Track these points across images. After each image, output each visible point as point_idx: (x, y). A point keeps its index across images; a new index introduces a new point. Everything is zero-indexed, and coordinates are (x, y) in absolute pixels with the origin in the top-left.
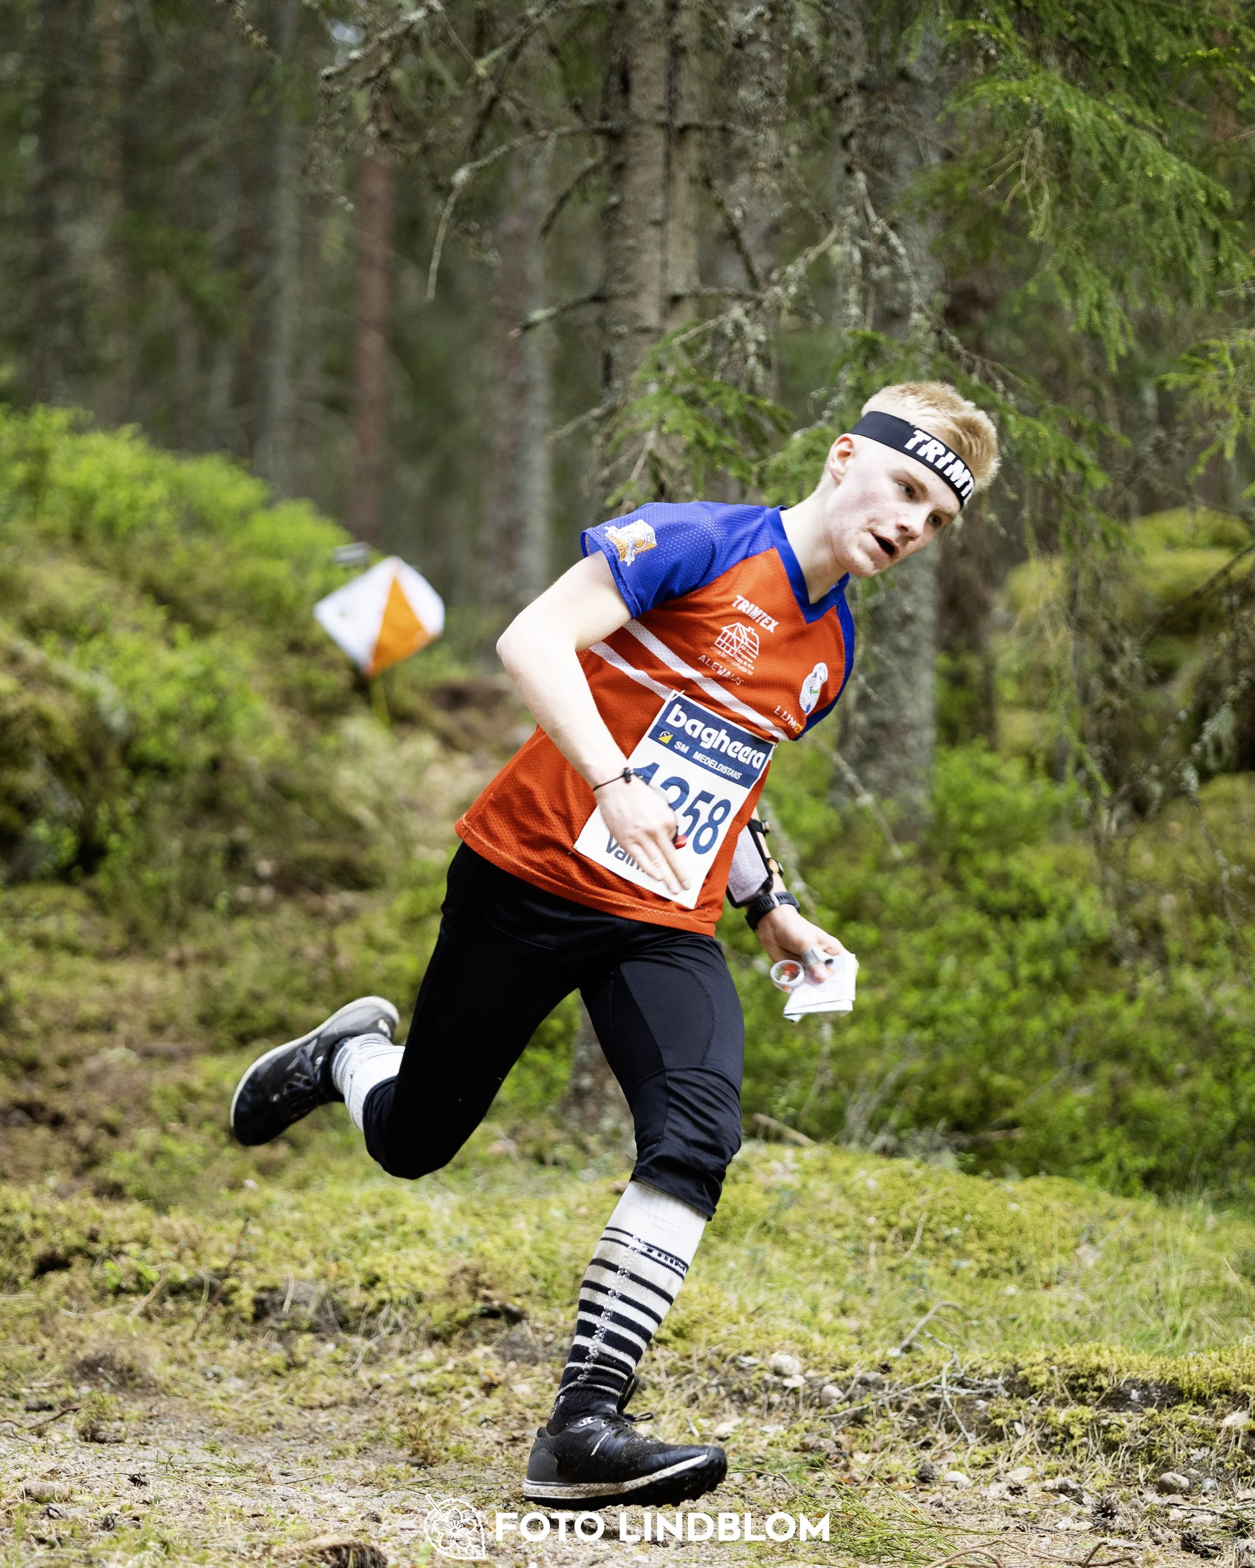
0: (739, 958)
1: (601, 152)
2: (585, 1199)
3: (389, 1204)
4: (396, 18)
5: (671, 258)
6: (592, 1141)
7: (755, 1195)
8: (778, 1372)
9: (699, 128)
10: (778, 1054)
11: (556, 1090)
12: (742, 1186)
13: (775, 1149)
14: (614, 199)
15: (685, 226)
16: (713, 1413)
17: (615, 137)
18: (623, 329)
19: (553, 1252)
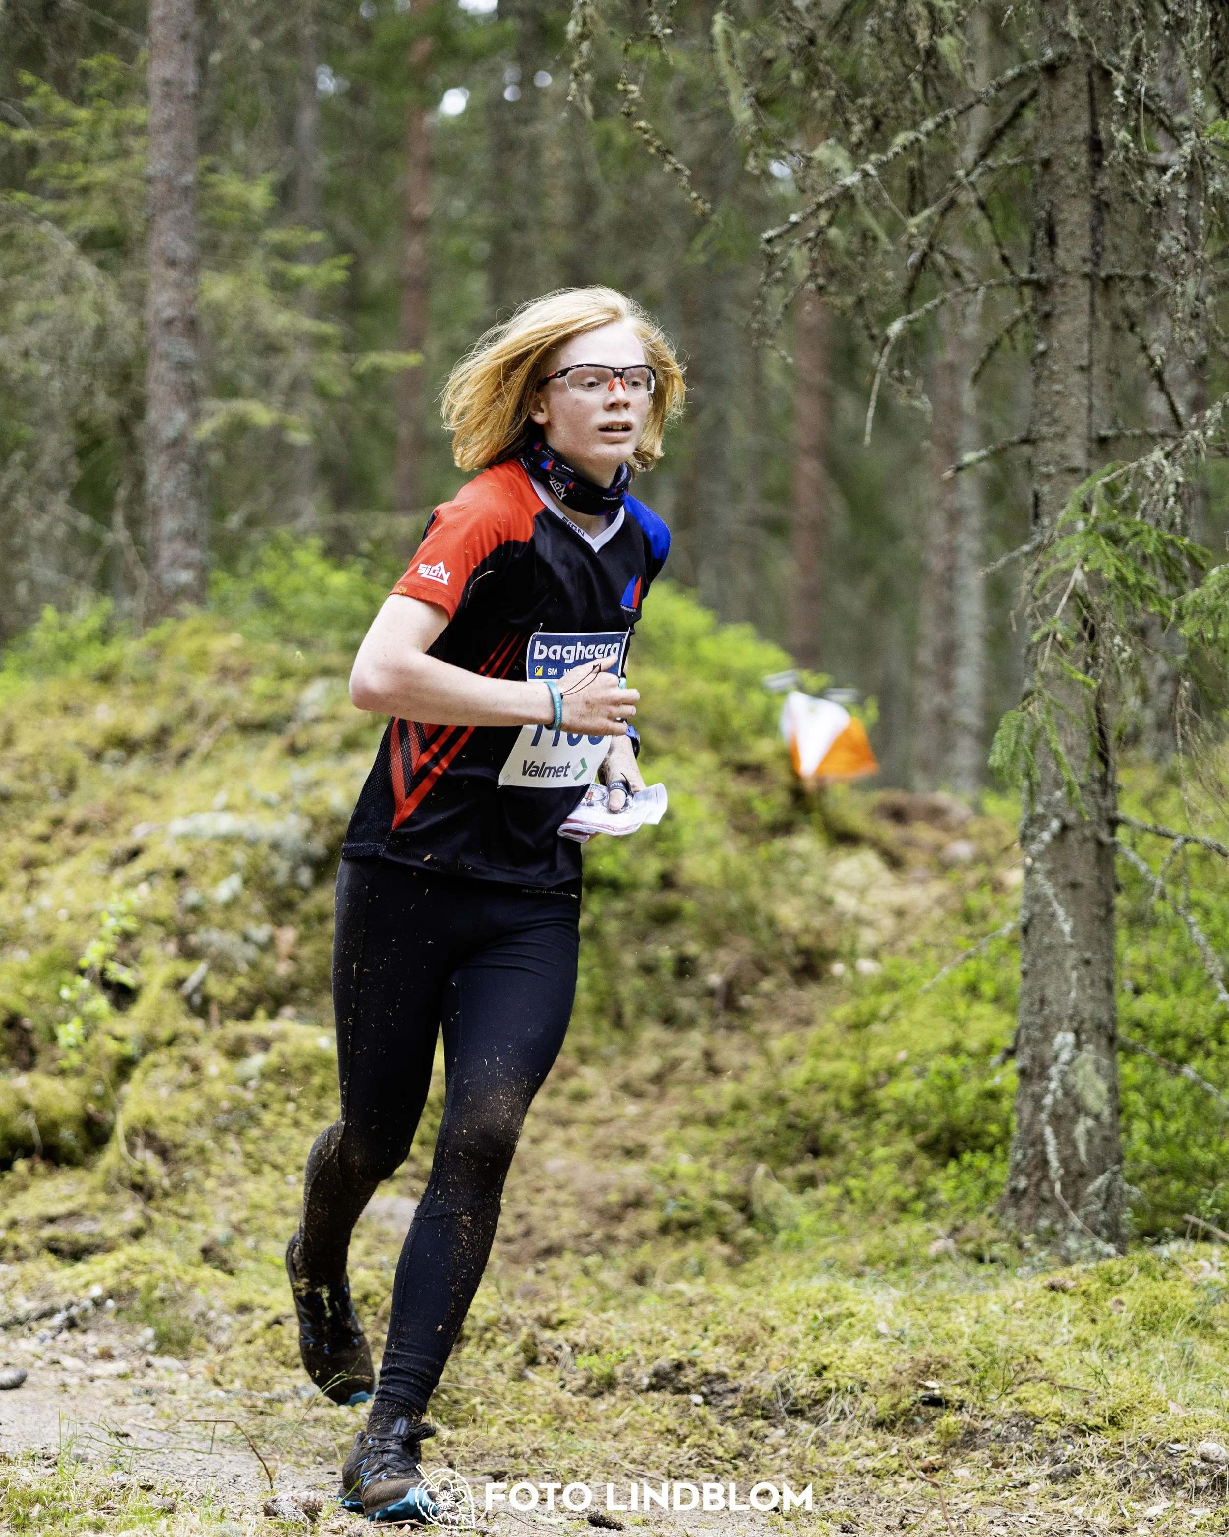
0: (1168, 1067)
1: (1029, 303)
2: (1021, 1295)
3: (836, 1299)
4: (834, 183)
5: (1096, 401)
6: (1028, 1240)
7: (1184, 1292)
8: (1204, 1459)
9: (1122, 278)
10: (1208, 1157)
11: (993, 1193)
12: (1171, 1282)
13: (1204, 1247)
14: (1041, 347)
15: (1109, 371)
16: (1143, 1496)
17: (1042, 288)
18: (1052, 469)
19: (991, 1345)
